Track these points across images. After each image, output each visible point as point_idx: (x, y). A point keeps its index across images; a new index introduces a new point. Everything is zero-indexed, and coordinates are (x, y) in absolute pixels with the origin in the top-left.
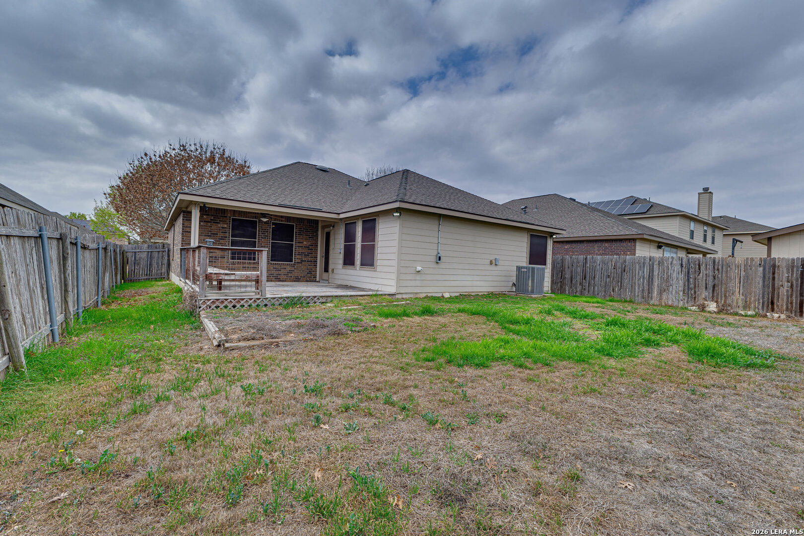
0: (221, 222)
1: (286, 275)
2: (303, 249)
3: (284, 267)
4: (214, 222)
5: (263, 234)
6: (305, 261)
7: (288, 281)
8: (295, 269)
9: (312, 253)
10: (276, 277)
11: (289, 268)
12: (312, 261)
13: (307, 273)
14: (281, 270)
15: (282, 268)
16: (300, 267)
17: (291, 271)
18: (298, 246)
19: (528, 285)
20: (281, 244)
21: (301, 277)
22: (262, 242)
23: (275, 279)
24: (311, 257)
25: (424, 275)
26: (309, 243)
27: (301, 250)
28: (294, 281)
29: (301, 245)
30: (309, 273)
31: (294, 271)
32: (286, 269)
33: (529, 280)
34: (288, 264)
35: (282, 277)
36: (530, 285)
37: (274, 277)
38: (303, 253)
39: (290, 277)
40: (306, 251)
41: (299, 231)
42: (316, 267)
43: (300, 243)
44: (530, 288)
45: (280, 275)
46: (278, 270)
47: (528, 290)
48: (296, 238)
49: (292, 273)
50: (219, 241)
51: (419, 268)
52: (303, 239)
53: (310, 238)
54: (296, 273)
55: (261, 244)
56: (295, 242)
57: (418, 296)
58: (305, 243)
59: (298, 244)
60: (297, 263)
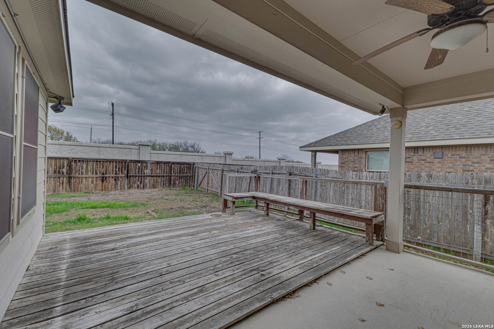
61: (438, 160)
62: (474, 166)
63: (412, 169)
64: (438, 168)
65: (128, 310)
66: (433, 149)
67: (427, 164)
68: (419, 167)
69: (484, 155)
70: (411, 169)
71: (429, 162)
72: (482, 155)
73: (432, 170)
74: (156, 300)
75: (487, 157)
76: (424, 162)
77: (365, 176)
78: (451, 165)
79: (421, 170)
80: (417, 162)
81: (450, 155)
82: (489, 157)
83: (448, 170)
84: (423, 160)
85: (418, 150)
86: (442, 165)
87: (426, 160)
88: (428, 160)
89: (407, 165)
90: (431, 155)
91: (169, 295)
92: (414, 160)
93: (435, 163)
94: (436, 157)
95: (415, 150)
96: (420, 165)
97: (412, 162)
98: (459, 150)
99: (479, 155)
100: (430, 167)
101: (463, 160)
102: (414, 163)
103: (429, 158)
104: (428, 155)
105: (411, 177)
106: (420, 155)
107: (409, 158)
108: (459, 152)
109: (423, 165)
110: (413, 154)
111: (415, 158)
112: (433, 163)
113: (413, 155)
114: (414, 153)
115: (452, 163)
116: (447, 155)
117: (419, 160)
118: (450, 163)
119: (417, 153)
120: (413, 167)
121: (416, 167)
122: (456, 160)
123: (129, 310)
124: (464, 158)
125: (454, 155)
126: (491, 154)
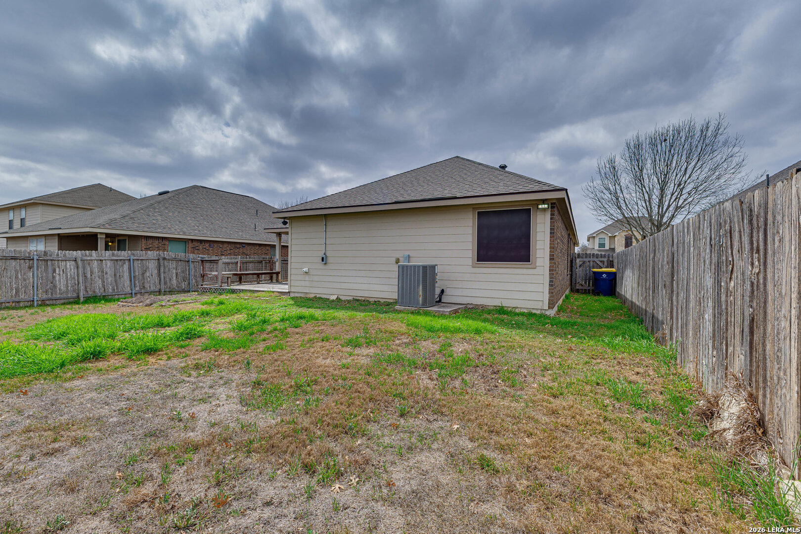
19: (418, 292)
25: (311, 276)
33: (418, 285)
36: (421, 293)
44: (421, 299)
47: (418, 300)
51: (305, 269)
57: (308, 296)
126: (230, 246)
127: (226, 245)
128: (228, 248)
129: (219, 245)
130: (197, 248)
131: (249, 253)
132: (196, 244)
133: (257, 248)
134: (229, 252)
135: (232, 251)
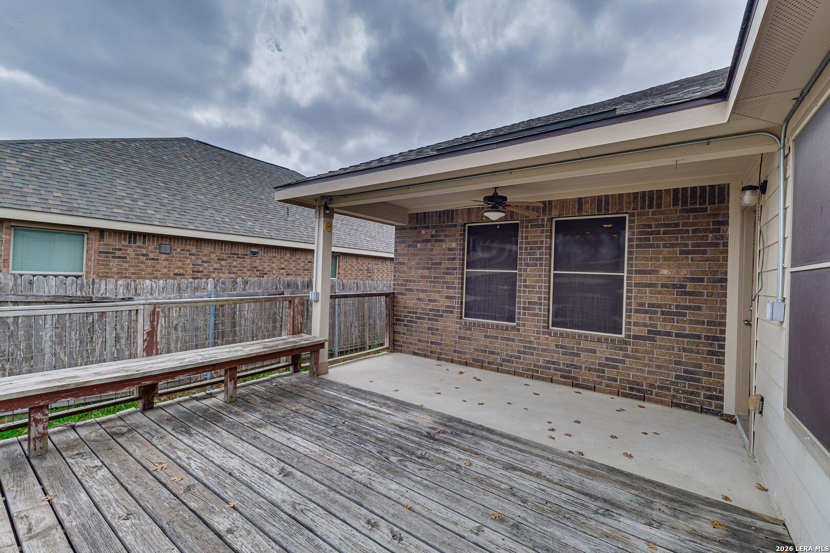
0: (447, 239)
1: (595, 370)
2: (659, 293)
3: (591, 346)
4: (436, 241)
5: (529, 254)
6: (669, 334)
7: (604, 392)
8: (627, 356)
9: (699, 308)
10: (564, 371)
11: (604, 352)
12: (699, 337)
13: (677, 377)
14: (578, 355)
15: (582, 350)
16: (646, 352)
17: (611, 363)
18: (637, 285)
20: (581, 280)
21: (651, 386)
22: (528, 275)
23: (562, 376)
24: (691, 322)
26: (684, 273)
27: (648, 297)
28: (625, 395)
29: (648, 279)
30: (685, 379)
31: (623, 362)
32: (594, 351)
34: (599, 340)
35: (585, 376)
37: (560, 370)
38: (659, 306)
39: (609, 379)
40: (671, 299)
41: (641, 233)
42: (722, 362)
43: (644, 272)
45: (576, 367)
46: (572, 354)
48: (630, 259)
49: (616, 367)
50: (444, 277)
52: (657, 260)
53: (688, 252)
54: (634, 371)
55: (525, 281)
56: (629, 272)
58: (665, 272)
59: (637, 278)
60: (635, 337)
61: (164, 256)
62: (203, 266)
63: (126, 269)
64: (165, 267)
65: (611, 515)
66: (158, 240)
67: (149, 262)
68: (137, 266)
69: (213, 252)
70: (123, 269)
71: (153, 259)
72: (211, 252)
73: (156, 271)
74: (569, 499)
75: (215, 255)
76: (145, 257)
77: (150, 287)
78: (180, 264)
79: (140, 272)
80: (134, 258)
81: (179, 250)
82: (217, 256)
83: (177, 271)
84: (143, 255)
85: (135, 238)
86: (170, 264)
87: (148, 255)
88: (151, 256)
89: (116, 263)
90: (155, 248)
91: (548, 492)
92: (128, 254)
93: (160, 261)
94: (162, 251)
95: (130, 238)
96: (138, 263)
97: (125, 258)
98: (190, 245)
99: (208, 252)
100: (154, 267)
101: (193, 258)
102: (128, 260)
103: (152, 252)
104: (152, 246)
105: (225, 285)
106: (139, 247)
107: (120, 250)
108: (190, 247)
109: (142, 262)
110: (127, 243)
111: (130, 251)
112: (158, 260)
113: (127, 246)
114: (130, 242)
115: (181, 261)
116: (176, 250)
117: (137, 255)
118: (179, 261)
119: (135, 243)
120: (127, 266)
121: (132, 266)
122: (186, 258)
123: (608, 515)
124: (193, 255)
125: (183, 250)
126: (218, 252)
127: (207, 249)
128: (213, 256)
129: (188, 247)
130: (118, 253)
131: (268, 268)
132: (115, 243)
133: (286, 258)
134: (215, 266)
135: (223, 263)
